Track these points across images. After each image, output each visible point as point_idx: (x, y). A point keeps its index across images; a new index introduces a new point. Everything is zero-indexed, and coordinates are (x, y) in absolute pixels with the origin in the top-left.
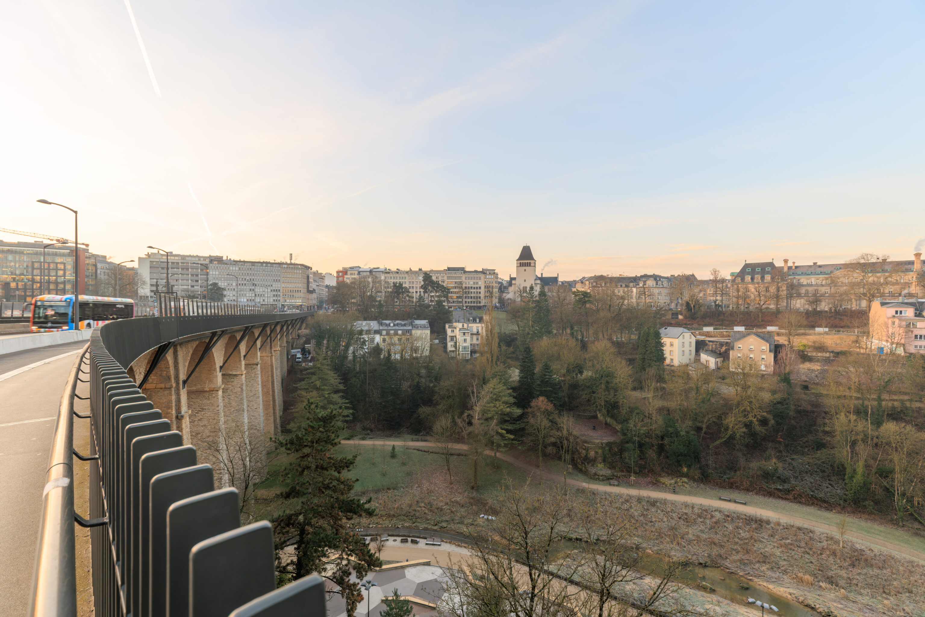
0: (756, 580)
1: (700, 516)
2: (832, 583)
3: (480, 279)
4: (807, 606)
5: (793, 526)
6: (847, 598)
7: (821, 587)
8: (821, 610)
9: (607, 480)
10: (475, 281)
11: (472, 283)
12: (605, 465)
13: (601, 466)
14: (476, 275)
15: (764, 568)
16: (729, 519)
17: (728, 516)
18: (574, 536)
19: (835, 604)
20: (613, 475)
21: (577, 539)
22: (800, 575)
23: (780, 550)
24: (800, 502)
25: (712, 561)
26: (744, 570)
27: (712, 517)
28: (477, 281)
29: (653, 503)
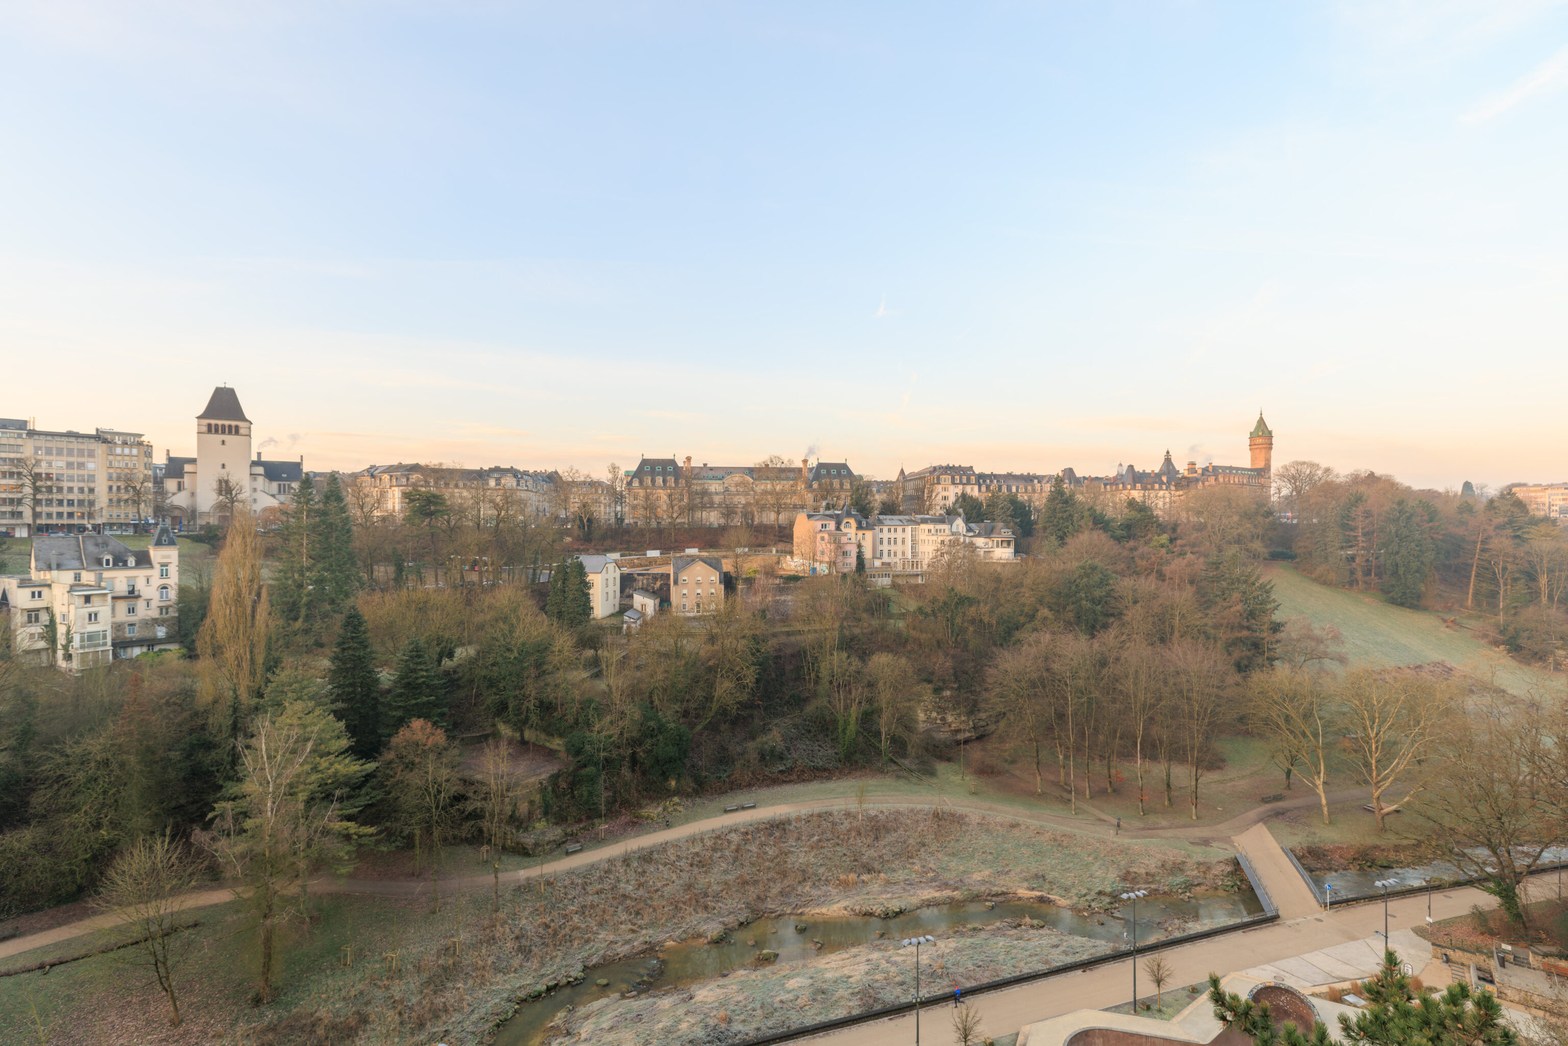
0: (807, 910)
1: (714, 850)
2: (869, 871)
3: (91, 454)
4: (865, 914)
5: (812, 815)
6: (888, 883)
7: (863, 881)
8: (879, 911)
9: (560, 848)
10: (71, 459)
11: (62, 464)
12: (547, 821)
13: (540, 825)
14: (75, 445)
15: (807, 888)
16: (749, 837)
17: (747, 833)
18: (541, 987)
19: (884, 896)
20: (566, 834)
21: (549, 989)
22: (842, 877)
23: (813, 854)
24: (804, 781)
25: (753, 911)
26: (790, 904)
27: (729, 842)
28: (81, 460)
29: (647, 857)
